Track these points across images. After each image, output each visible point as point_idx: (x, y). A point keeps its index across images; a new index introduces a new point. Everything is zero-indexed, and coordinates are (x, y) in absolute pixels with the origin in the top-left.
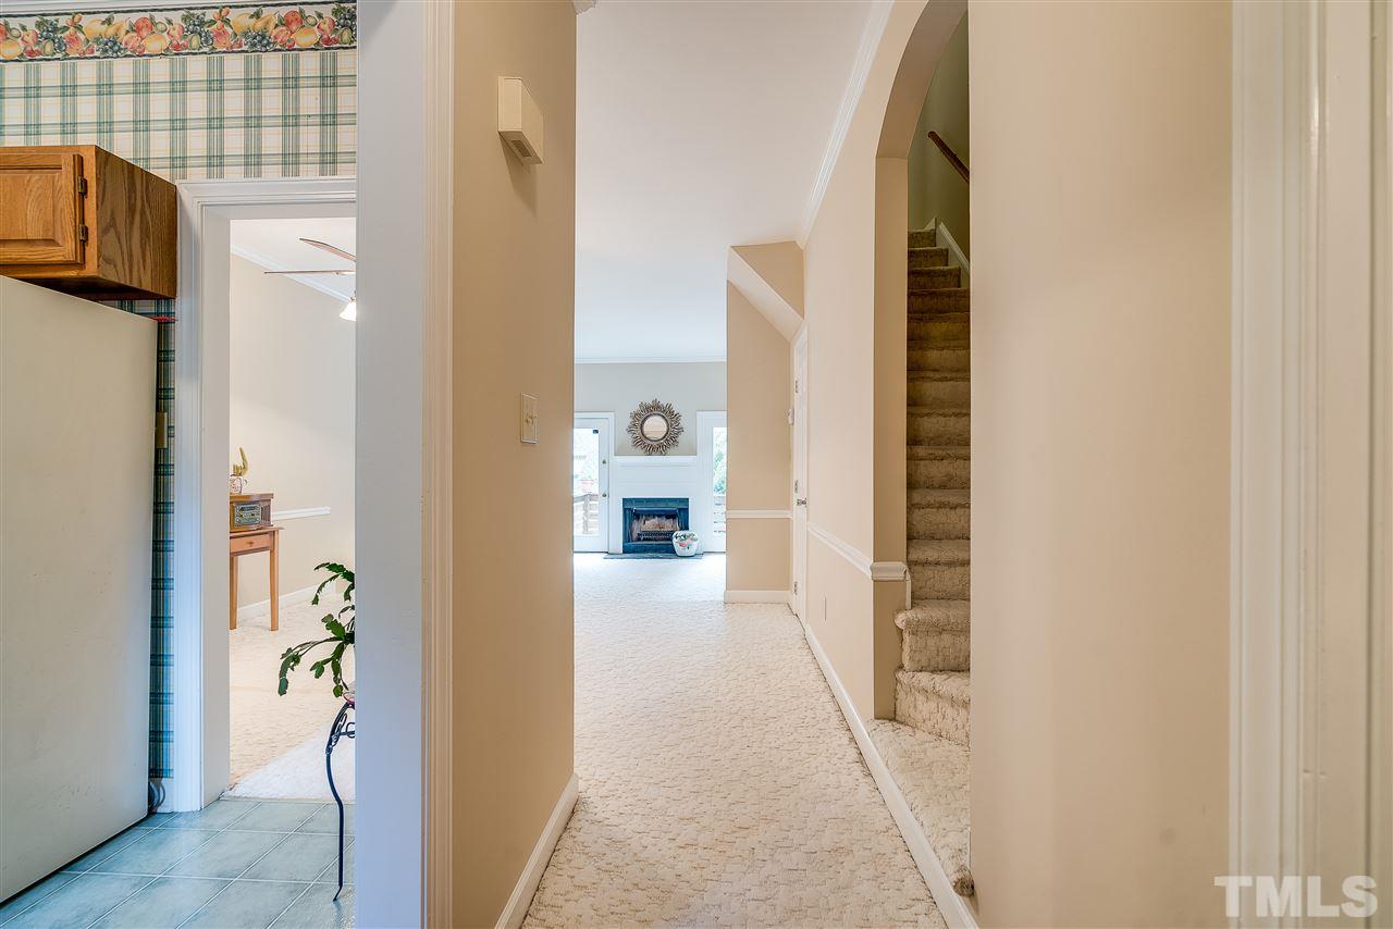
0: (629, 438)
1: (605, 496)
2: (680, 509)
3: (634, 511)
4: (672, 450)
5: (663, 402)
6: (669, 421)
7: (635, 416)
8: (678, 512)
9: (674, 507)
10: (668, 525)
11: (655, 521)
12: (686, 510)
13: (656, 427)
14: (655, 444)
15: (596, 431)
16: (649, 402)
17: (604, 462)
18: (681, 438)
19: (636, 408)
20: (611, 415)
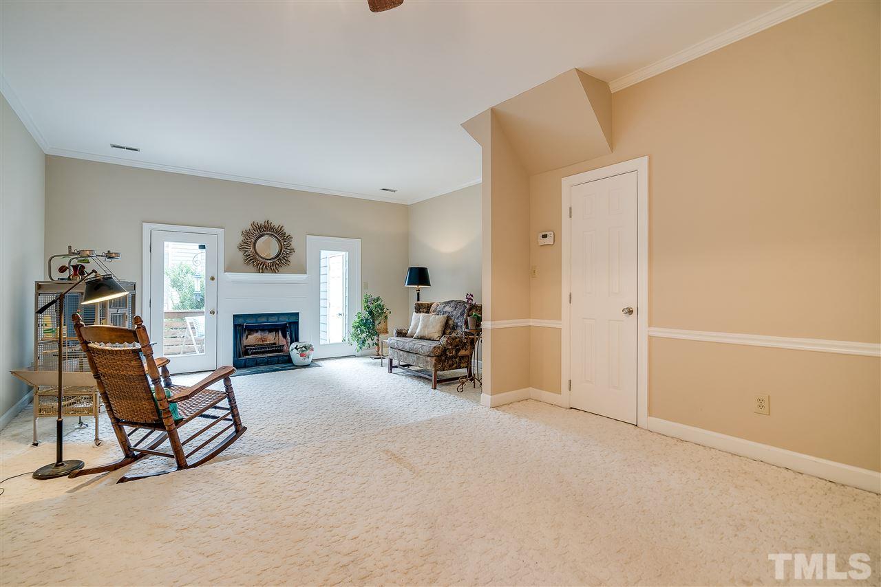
0: (240, 256)
1: (213, 313)
2: (290, 323)
3: (243, 326)
4: (284, 268)
5: (276, 223)
6: (282, 242)
7: (246, 234)
8: (288, 326)
9: (284, 320)
10: (270, 338)
11: (258, 335)
12: (297, 323)
13: (268, 247)
14: (269, 262)
15: (202, 247)
16: (261, 222)
17: (213, 279)
18: (292, 258)
19: (248, 227)
20: (221, 232)
